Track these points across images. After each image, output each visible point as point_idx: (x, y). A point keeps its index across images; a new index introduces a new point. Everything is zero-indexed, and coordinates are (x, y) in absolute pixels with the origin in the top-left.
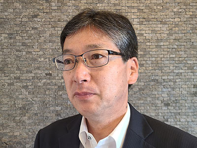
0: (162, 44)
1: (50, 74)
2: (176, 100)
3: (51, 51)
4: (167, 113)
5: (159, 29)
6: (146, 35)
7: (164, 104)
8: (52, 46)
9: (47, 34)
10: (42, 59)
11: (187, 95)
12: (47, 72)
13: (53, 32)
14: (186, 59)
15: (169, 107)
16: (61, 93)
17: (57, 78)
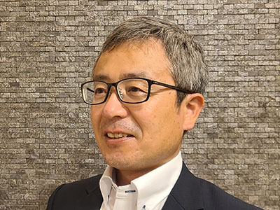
0: (205, 32)
1: (17, 84)
2: (229, 128)
3: (18, 45)
4: (213, 149)
6: (178, 17)
7: (208, 134)
8: (20, 38)
9: (13, 18)
10: (4, 59)
11: (247, 120)
12: (11, 80)
13: (23, 14)
14: (247, 57)
15: (217, 140)
16: (34, 114)
17: (28, 90)
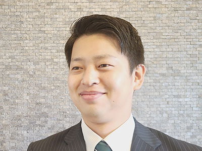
5: (109, 7)
16: (8, 73)
17: (4, 57)
